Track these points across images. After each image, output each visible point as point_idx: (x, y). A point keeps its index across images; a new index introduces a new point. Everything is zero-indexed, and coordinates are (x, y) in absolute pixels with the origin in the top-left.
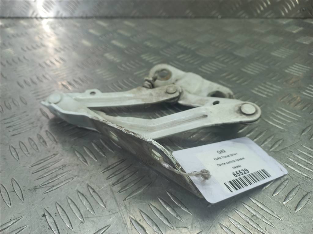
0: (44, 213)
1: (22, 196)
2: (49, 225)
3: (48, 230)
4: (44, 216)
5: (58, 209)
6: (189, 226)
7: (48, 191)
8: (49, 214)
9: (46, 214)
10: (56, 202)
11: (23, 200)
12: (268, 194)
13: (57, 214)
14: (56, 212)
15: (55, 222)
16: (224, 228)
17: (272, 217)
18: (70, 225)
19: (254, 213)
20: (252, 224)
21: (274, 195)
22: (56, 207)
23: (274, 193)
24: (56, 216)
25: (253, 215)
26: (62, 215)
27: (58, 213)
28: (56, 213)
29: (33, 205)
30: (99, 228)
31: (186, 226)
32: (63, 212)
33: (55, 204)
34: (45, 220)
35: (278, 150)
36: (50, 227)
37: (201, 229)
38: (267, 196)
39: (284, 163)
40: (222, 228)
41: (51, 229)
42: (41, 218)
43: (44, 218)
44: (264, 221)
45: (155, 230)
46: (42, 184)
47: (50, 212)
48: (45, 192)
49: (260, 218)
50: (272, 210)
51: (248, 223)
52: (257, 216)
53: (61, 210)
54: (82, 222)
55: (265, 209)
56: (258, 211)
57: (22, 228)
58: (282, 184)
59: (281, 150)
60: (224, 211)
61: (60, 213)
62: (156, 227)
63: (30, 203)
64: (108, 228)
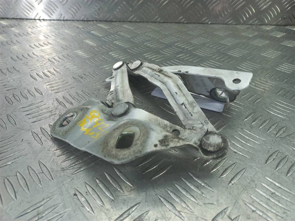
0: (75, 192)
1: (51, 177)
2: (82, 203)
3: (81, 208)
4: (75, 195)
5: (88, 188)
6: (215, 203)
7: (76, 172)
8: (80, 193)
9: (77, 193)
10: (85, 182)
11: (52, 180)
12: (282, 174)
13: (88, 194)
14: (87, 191)
15: (87, 200)
16: (248, 204)
17: (290, 194)
18: (102, 203)
19: (273, 191)
20: (273, 201)
21: (288, 175)
22: (86, 187)
23: (288, 173)
24: (87, 195)
25: (272, 193)
26: (93, 194)
27: (89, 192)
28: (86, 193)
29: (63, 185)
30: (130, 205)
31: (213, 203)
32: (93, 191)
33: (85, 184)
34: (77, 199)
35: (283, 136)
36: (83, 205)
37: (227, 205)
38: (281, 176)
39: (291, 148)
40: (246, 204)
41: (84, 206)
42: (73, 196)
43: (75, 197)
44: (283, 199)
45: (184, 207)
46: (69, 166)
47: (80, 192)
48: (73, 174)
49: (280, 195)
50: (289, 188)
51: (269, 200)
52: (277, 194)
53: (91, 189)
54: (113, 200)
55: (282, 187)
56: (276, 189)
57: (56, 206)
58: (294, 166)
59: (286, 136)
60: (245, 189)
61: (90, 192)
62: (184, 203)
63: (60, 183)
64: (138, 206)
